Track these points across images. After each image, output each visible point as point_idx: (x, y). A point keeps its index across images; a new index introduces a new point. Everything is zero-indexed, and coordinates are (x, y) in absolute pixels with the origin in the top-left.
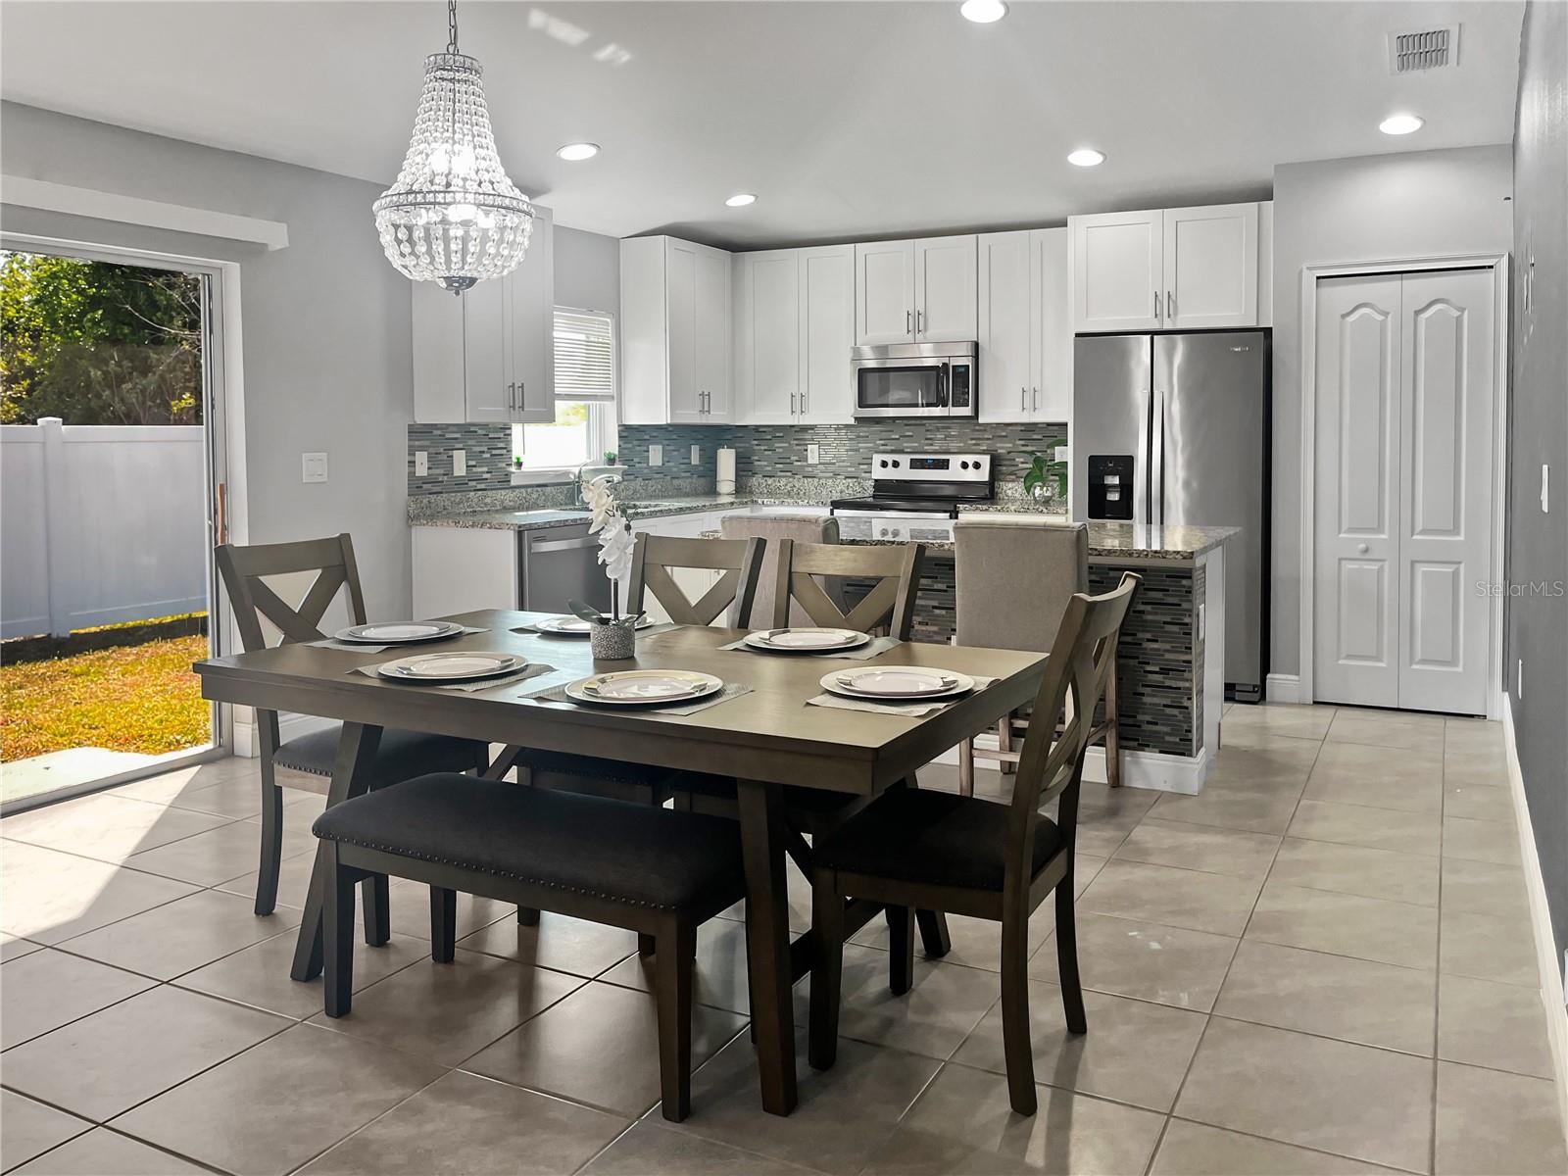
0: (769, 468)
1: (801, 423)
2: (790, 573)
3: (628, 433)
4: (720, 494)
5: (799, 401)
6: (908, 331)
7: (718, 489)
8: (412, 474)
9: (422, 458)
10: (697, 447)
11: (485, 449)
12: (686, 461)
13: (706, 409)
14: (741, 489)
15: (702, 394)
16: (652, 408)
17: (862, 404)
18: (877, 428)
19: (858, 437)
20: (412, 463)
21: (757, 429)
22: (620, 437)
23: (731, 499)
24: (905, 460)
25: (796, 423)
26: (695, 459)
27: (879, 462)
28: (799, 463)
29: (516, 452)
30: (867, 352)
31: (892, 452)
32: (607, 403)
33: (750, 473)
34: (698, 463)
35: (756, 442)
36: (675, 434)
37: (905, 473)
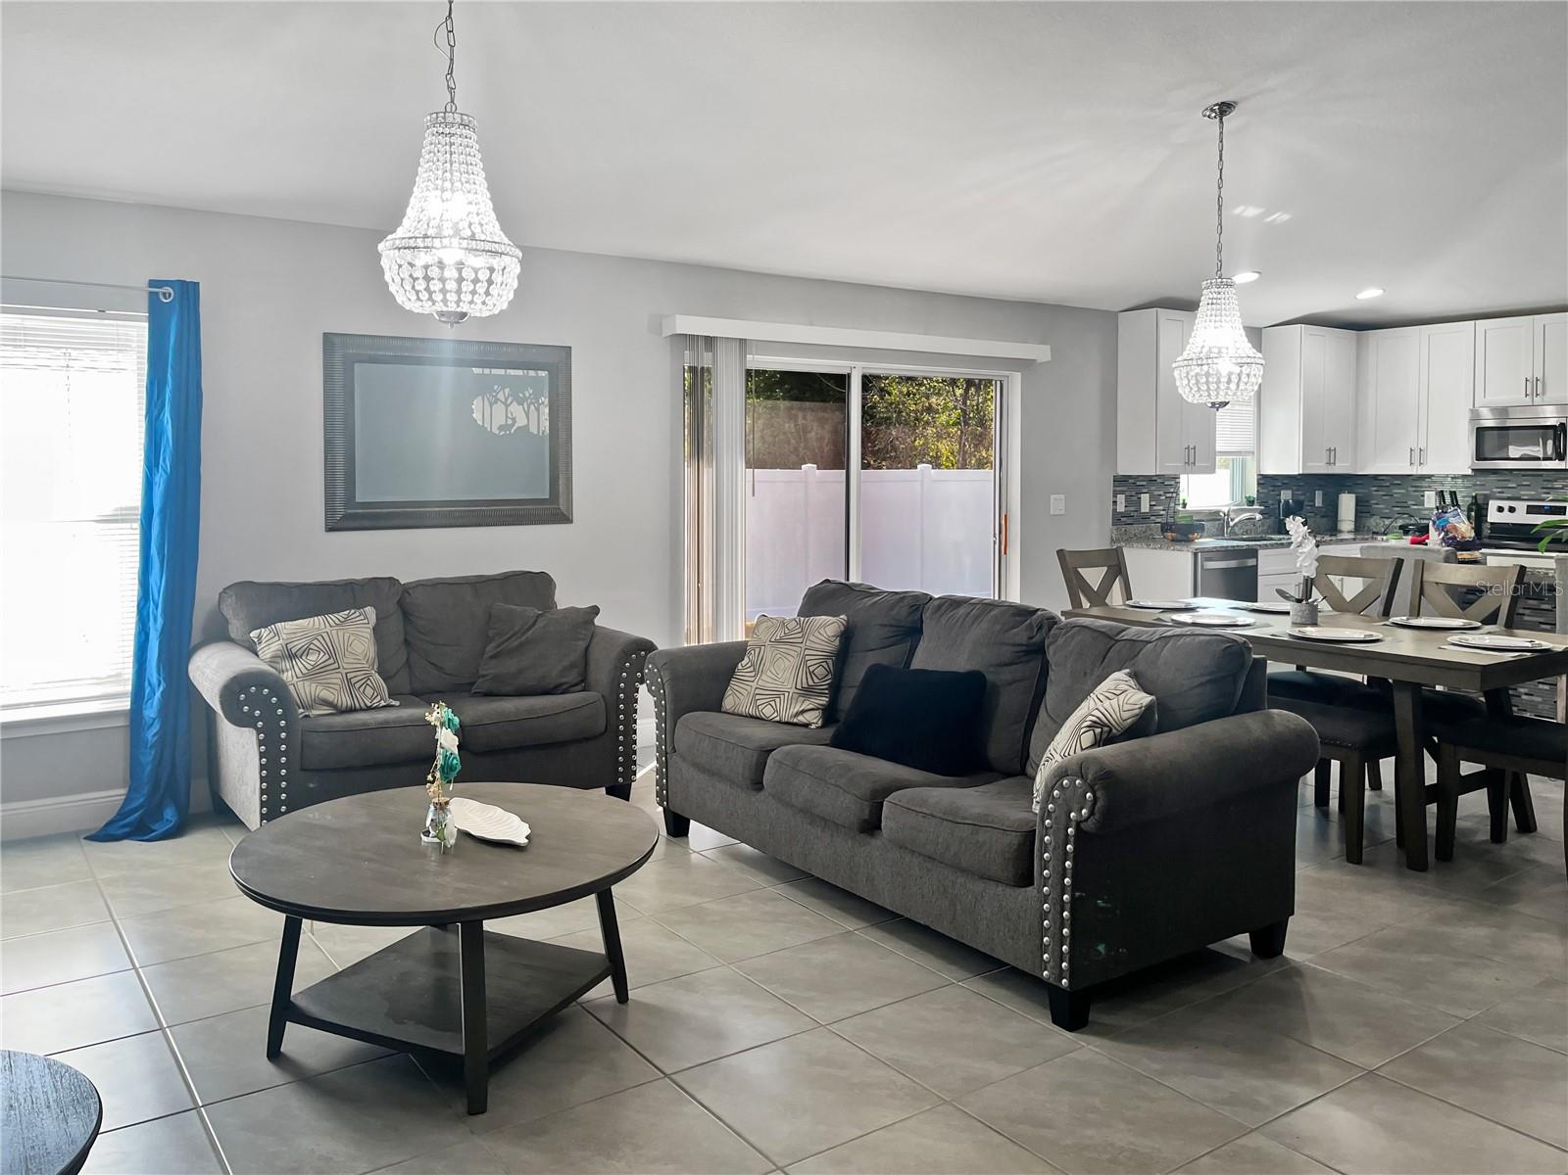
0: (1387, 511)
1: (1419, 473)
2: (1422, 582)
3: (1265, 481)
4: (1341, 532)
5: (1418, 454)
6: (1526, 395)
7: (1339, 528)
8: (1114, 510)
9: (1121, 498)
10: (1321, 492)
11: (1162, 493)
12: (1311, 504)
13: (1332, 461)
14: (1359, 528)
15: (1330, 450)
16: (1288, 461)
17: (1480, 457)
18: (1493, 478)
19: (1475, 485)
20: (1115, 502)
21: (1376, 477)
22: (1258, 484)
23: (1351, 536)
24: (1521, 506)
25: (1414, 473)
26: (1318, 502)
27: (1495, 508)
28: (1415, 507)
29: (1182, 496)
30: (1485, 413)
31: (1509, 499)
32: (1249, 458)
33: (1368, 515)
34: (1321, 505)
35: (1375, 489)
36: (1305, 482)
37: (1521, 517)
